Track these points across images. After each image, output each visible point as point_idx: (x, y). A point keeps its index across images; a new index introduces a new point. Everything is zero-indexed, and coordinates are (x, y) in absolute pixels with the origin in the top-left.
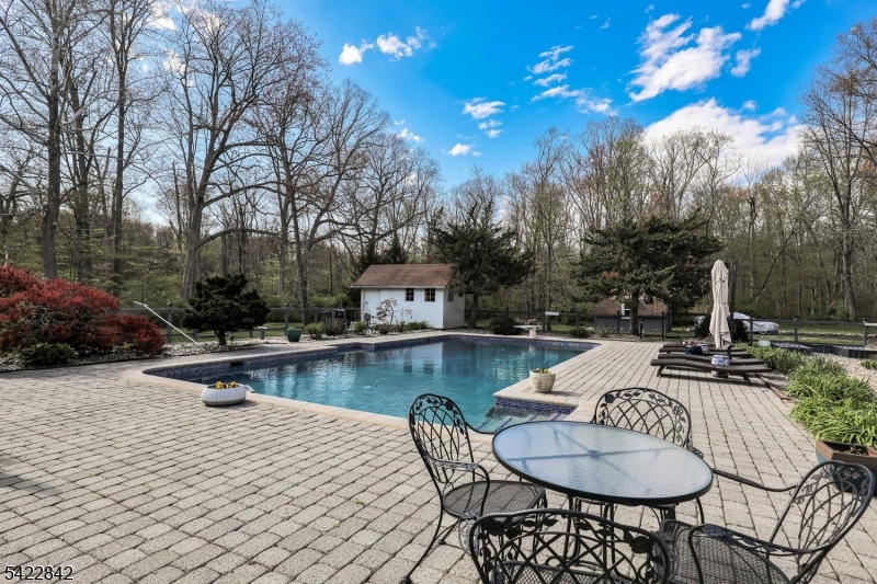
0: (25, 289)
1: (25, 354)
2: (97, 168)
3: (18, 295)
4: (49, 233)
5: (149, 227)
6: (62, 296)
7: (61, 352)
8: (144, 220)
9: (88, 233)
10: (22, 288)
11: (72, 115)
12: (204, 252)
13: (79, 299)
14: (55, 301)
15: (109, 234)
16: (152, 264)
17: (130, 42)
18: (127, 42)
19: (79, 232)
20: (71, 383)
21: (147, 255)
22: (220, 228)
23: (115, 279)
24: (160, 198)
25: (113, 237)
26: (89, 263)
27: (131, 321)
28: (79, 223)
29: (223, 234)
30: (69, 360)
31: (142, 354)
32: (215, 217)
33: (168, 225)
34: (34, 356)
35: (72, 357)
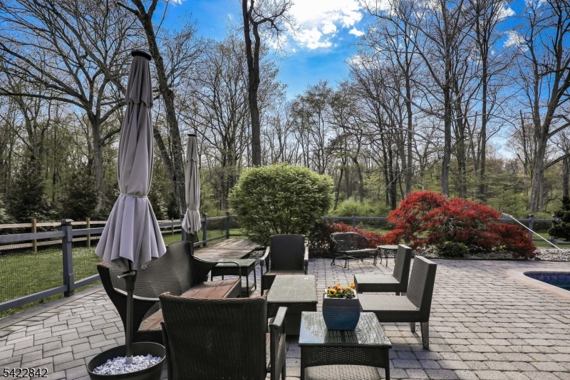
0: (440, 206)
1: (439, 248)
2: (469, 128)
3: (437, 210)
4: (445, 171)
5: (501, 162)
6: (462, 210)
7: (461, 249)
8: (498, 157)
9: (464, 169)
10: (438, 206)
11: (455, 98)
12: (547, 174)
13: (472, 212)
14: (458, 214)
15: (476, 168)
16: (506, 186)
17: (489, 34)
18: (487, 34)
19: (460, 169)
20: (470, 274)
21: (502, 180)
22: (561, 153)
23: (481, 198)
24: (509, 139)
25: (479, 170)
26: (465, 188)
27: (508, 230)
28: (460, 164)
29: (564, 158)
30: (465, 255)
31: (518, 256)
32: (555, 146)
33: (516, 157)
34: (445, 249)
35: (466, 253)
